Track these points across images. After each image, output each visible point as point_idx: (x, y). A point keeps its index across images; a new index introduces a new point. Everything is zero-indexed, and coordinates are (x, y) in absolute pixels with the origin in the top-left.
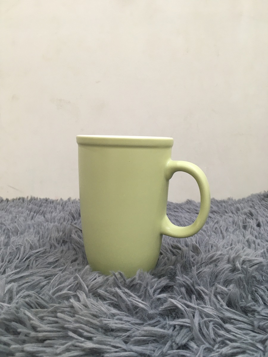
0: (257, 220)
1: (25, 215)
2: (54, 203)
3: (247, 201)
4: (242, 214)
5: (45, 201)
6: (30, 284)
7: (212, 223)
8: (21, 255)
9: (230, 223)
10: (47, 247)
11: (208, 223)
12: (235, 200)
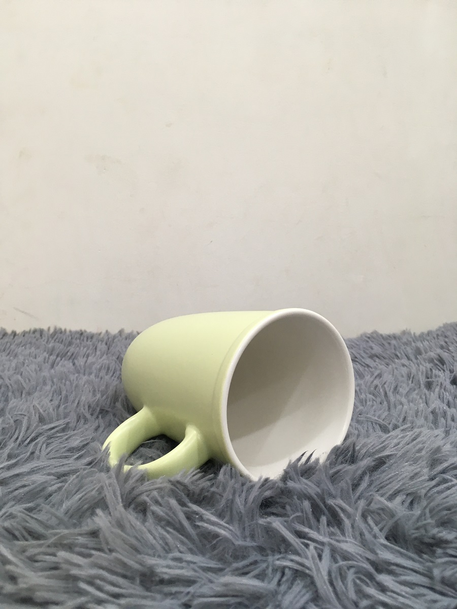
0: (451, 371)
1: (40, 359)
2: (94, 340)
3: (435, 336)
4: (425, 360)
5: (78, 336)
6: (26, 489)
7: (369, 376)
8: (21, 434)
9: (402, 376)
10: (72, 418)
11: (364, 377)
12: (414, 333)
